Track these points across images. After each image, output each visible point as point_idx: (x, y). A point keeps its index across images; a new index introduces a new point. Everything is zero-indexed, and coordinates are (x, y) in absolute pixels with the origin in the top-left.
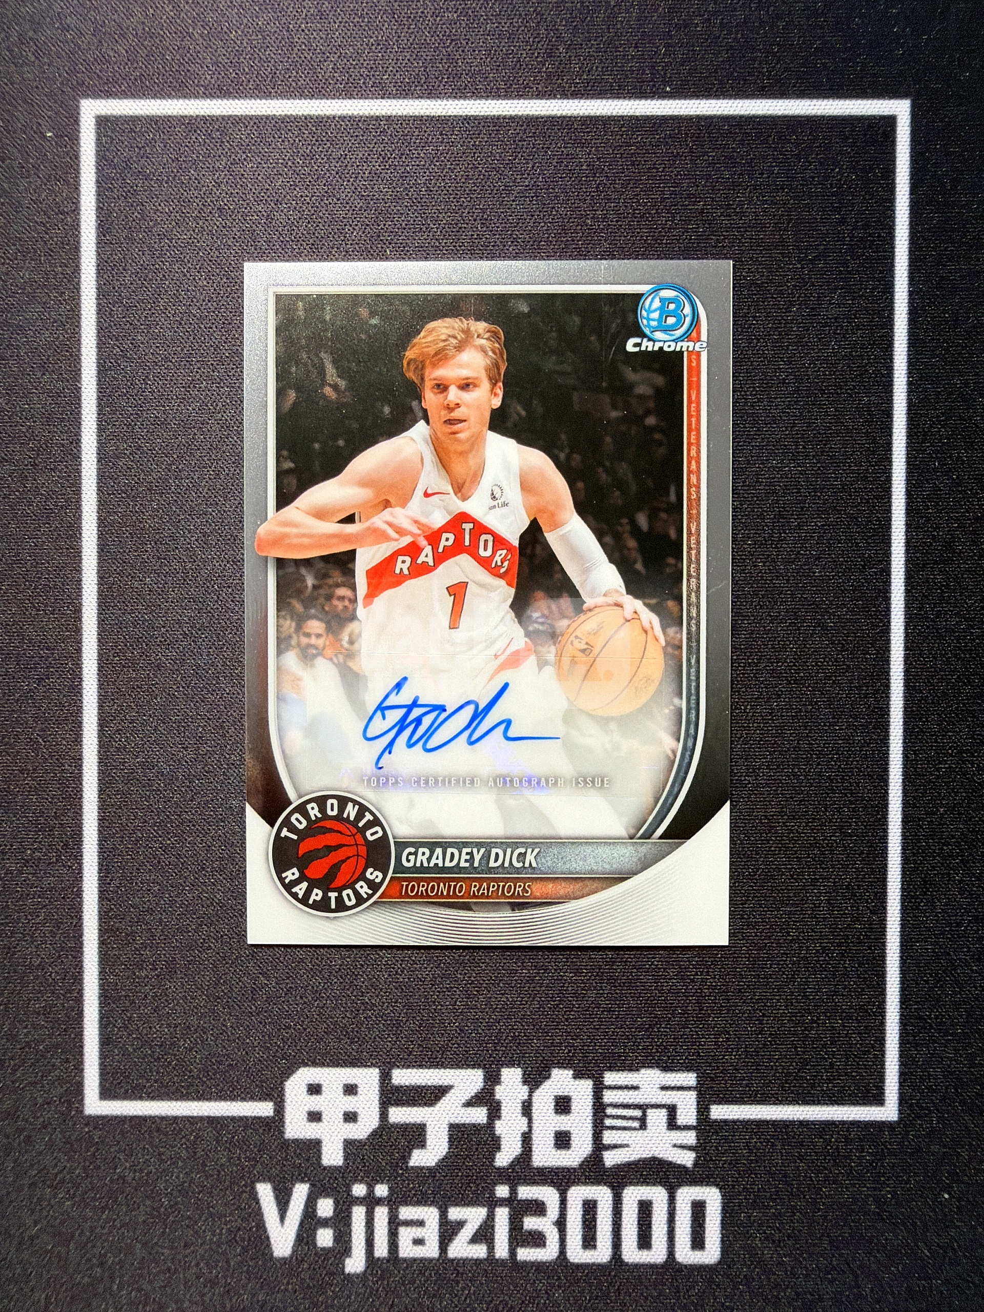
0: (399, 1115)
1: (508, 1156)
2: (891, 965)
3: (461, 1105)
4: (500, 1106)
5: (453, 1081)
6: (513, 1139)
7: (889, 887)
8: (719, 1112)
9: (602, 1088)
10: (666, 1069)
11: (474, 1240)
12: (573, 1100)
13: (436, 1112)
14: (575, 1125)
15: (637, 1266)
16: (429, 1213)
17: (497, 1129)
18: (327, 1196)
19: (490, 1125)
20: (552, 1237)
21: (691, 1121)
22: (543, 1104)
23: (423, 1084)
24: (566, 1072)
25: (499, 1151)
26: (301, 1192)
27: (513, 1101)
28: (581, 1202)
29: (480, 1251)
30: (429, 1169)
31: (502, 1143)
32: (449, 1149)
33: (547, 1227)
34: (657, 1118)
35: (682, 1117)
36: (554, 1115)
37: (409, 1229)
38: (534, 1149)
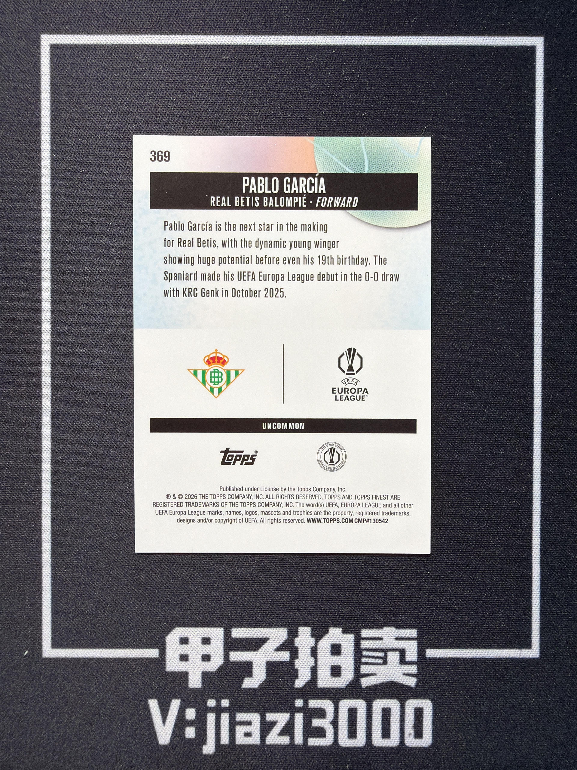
0: (236, 656)
1: (302, 681)
2: (534, 563)
3: (274, 650)
4: (298, 651)
5: (269, 635)
6: (305, 671)
7: (534, 515)
8: (431, 653)
9: (360, 639)
10: (398, 627)
11: (282, 733)
12: (342, 647)
13: (258, 654)
14: (343, 662)
15: (381, 749)
16: (254, 717)
17: (296, 664)
18: (192, 707)
19: (291, 663)
20: (329, 731)
21: (414, 659)
22: (324, 649)
23: (251, 637)
24: (338, 629)
25: (297, 678)
26: (175, 704)
27: (305, 647)
28: (347, 709)
29: (285, 740)
30: (254, 689)
31: (299, 673)
32: (266, 677)
33: (326, 725)
34: (394, 657)
35: (409, 656)
36: (331, 656)
37: (242, 727)
38: (318, 677)
